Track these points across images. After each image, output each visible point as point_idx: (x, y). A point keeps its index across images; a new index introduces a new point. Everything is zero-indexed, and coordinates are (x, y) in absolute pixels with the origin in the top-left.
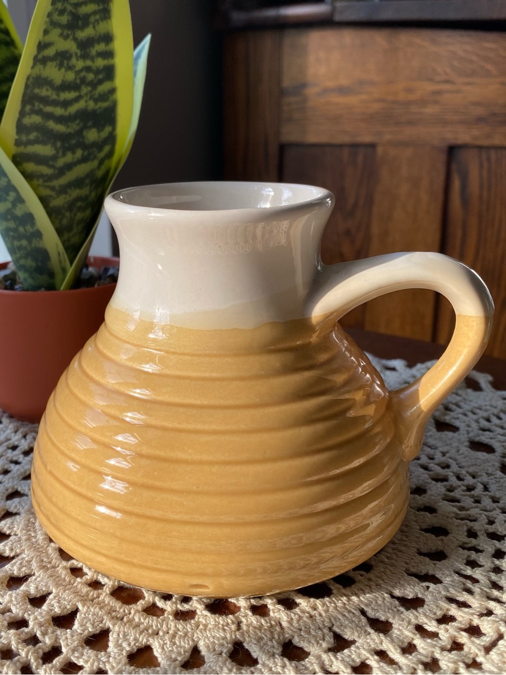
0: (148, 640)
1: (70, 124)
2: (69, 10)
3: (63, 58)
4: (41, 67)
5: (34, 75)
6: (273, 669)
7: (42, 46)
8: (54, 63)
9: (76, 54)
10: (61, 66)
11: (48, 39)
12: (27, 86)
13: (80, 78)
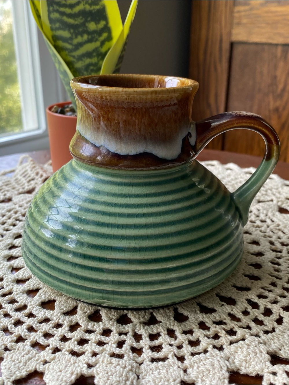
0: (55, 297)
6: (106, 325)
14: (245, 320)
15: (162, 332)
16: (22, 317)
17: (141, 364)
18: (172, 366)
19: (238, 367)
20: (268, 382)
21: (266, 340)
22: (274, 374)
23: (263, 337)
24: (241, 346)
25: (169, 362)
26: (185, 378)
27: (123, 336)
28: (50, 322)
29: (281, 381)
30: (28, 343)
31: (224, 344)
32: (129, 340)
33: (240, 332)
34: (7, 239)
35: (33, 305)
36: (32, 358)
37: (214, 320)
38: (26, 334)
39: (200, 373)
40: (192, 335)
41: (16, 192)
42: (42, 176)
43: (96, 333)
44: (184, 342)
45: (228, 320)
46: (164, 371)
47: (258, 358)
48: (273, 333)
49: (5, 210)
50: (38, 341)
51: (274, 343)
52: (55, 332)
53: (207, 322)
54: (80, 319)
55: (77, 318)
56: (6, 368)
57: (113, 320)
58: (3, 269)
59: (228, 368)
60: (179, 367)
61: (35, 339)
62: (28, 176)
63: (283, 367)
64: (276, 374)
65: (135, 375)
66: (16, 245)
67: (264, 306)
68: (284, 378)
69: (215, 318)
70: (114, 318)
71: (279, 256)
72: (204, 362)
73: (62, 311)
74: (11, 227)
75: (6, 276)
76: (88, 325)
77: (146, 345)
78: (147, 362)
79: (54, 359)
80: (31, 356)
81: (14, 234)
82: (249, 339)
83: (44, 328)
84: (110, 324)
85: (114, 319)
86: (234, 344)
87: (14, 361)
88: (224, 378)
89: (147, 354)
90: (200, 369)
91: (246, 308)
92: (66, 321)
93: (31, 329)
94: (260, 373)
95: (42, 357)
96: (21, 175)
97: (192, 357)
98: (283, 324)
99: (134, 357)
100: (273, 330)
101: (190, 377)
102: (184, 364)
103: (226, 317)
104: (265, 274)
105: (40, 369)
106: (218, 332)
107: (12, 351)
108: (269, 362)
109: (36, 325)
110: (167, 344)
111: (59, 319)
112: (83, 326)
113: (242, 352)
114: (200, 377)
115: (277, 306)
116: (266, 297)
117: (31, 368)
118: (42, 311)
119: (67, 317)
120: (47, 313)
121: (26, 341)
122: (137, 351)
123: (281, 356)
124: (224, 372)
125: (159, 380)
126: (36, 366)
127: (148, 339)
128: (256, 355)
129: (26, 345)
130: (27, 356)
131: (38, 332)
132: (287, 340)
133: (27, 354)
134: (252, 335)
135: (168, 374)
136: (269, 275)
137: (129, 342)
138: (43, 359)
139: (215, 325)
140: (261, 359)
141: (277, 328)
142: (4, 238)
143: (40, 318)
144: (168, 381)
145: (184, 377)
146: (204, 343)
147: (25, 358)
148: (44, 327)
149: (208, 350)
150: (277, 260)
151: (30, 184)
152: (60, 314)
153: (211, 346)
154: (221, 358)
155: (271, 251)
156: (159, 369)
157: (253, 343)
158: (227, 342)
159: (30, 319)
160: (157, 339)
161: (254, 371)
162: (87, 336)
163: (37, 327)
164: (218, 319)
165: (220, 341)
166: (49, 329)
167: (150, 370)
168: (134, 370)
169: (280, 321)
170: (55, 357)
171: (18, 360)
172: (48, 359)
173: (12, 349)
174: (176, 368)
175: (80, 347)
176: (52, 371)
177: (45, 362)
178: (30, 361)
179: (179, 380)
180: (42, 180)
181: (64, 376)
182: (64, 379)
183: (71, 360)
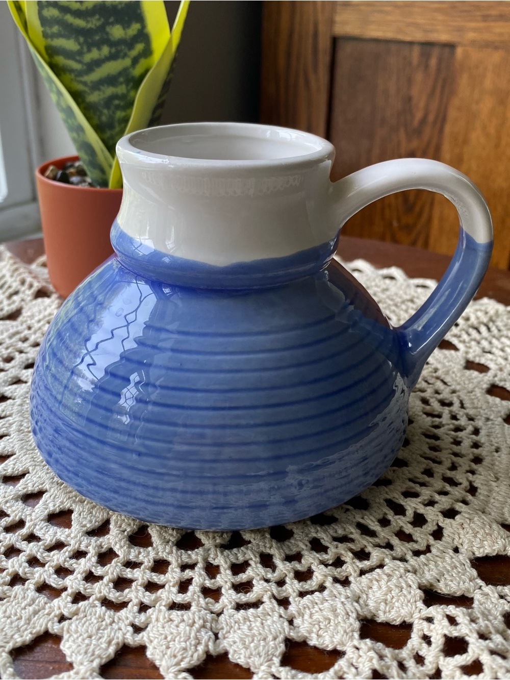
0: (71, 506)
6: (160, 553)
14: (384, 534)
15: (251, 559)
16: (17, 541)
17: (219, 614)
18: (270, 615)
19: (374, 611)
20: (421, 633)
21: (417, 566)
22: (430, 620)
23: (413, 561)
24: (377, 577)
25: (264, 609)
26: (291, 634)
27: (187, 570)
28: (65, 549)
29: (440, 632)
30: (30, 585)
31: (351, 575)
32: (198, 577)
33: (376, 555)
35: (35, 519)
36: (39, 611)
37: (335, 535)
38: (27, 570)
39: (314, 625)
40: (300, 562)
42: (31, 286)
43: (142, 567)
44: (287, 574)
45: (355, 534)
46: (258, 624)
47: (405, 596)
48: (428, 555)
50: (47, 582)
51: (429, 571)
52: (75, 566)
53: (323, 539)
54: (116, 543)
55: (111, 541)
57: (170, 543)
59: (358, 614)
60: (281, 616)
61: (42, 579)
62: (6, 286)
63: (442, 609)
64: (433, 620)
65: (210, 633)
67: (414, 510)
68: (444, 626)
69: (336, 532)
70: (173, 539)
71: (437, 423)
72: (321, 606)
73: (85, 529)
76: (129, 553)
77: (226, 582)
78: (229, 611)
79: (76, 613)
80: (37, 608)
82: (390, 564)
83: (55, 560)
84: (167, 551)
85: (173, 542)
86: (367, 575)
87: (9, 617)
88: (353, 631)
89: (229, 597)
90: (314, 617)
91: (385, 514)
92: (92, 546)
93: (33, 562)
94: (408, 620)
95: (56, 609)
97: (300, 599)
98: (443, 539)
99: (207, 604)
100: (428, 550)
101: (298, 632)
102: (289, 611)
103: (353, 531)
104: (414, 456)
105: (53, 629)
106: (341, 554)
107: (5, 600)
108: (421, 601)
109: (42, 554)
110: (261, 579)
111: (80, 544)
112: (121, 556)
113: (380, 588)
114: (314, 630)
115: (434, 509)
116: (416, 495)
117: (38, 628)
118: (51, 530)
119: (94, 539)
120: (59, 534)
121: (27, 583)
122: (212, 593)
123: (439, 591)
124: (352, 620)
125: (250, 639)
126: (46, 625)
127: (229, 572)
128: (401, 591)
129: (27, 589)
130: (31, 608)
131: (47, 566)
132: (449, 565)
133: (30, 605)
134: (394, 558)
135: (263, 628)
136: (421, 456)
137: (198, 580)
138: (57, 612)
139: (336, 543)
140: (409, 597)
141: (433, 545)
143: (48, 542)
144: (265, 639)
145: (289, 632)
146: (320, 574)
147: (27, 610)
148: (55, 557)
149: (325, 585)
150: (434, 430)
151: (11, 301)
152: (80, 534)
153: (330, 579)
154: (347, 597)
155: (424, 416)
156: (250, 621)
157: (397, 573)
158: (355, 571)
159: (32, 544)
160: (244, 572)
161: (398, 617)
162: (128, 573)
163: (43, 558)
164: (341, 532)
165: (343, 571)
166: (65, 561)
167: (236, 622)
168: (208, 625)
169: (438, 534)
170: (78, 609)
171: (16, 614)
172: (66, 613)
173: (5, 596)
174: (276, 618)
175: (118, 594)
176: (75, 636)
177: (62, 618)
178: (37, 616)
179: (281, 638)
180: (32, 294)
181: (97, 646)
182: (97, 653)
183: (106, 617)
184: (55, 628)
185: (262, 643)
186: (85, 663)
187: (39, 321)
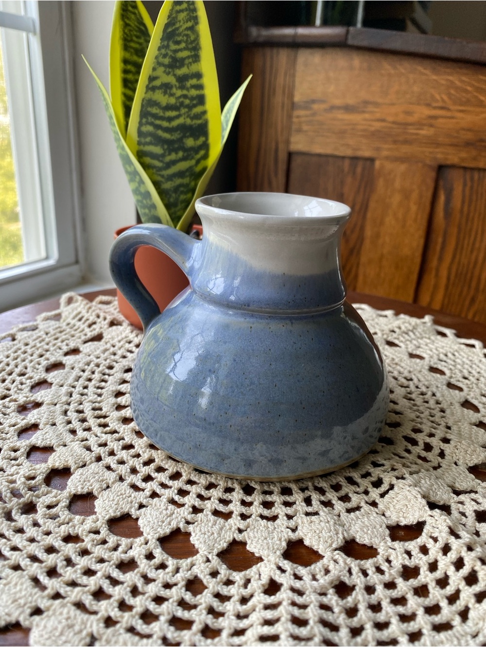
1: (173, 133)
2: (169, 55)
3: (166, 88)
4: (151, 93)
5: (147, 99)
7: (151, 79)
8: (161, 91)
9: (175, 85)
10: (165, 93)
11: (156, 74)
12: (142, 106)
13: (180, 103)
15: (341, 481)
16: (183, 485)
17: (339, 516)
18: (370, 513)
25: (365, 510)
26: (389, 522)
27: (306, 491)
28: (219, 487)
30: (207, 512)
34: (108, 398)
36: (222, 528)
38: (200, 503)
41: (80, 340)
42: (105, 319)
43: (275, 493)
46: (366, 519)
49: (81, 363)
50: (217, 509)
52: (230, 497)
56: (201, 542)
58: (126, 433)
60: (377, 513)
61: (213, 508)
62: (84, 319)
66: (123, 404)
71: (409, 391)
74: (103, 384)
75: (135, 442)
77: (333, 497)
78: (344, 515)
79: (248, 527)
80: (220, 526)
81: (113, 392)
83: (215, 495)
87: (205, 534)
89: (339, 506)
91: (406, 446)
93: (201, 497)
95: (233, 526)
96: (74, 318)
97: (382, 499)
98: (446, 458)
99: (328, 510)
100: (440, 465)
101: (391, 520)
102: (379, 509)
107: (196, 523)
108: (452, 493)
110: (354, 493)
111: (227, 483)
117: (228, 539)
118: (202, 477)
120: (208, 479)
121: (204, 511)
122: (328, 504)
125: (366, 528)
126: (233, 535)
127: (332, 490)
129: (207, 515)
130: (217, 527)
131: (212, 499)
133: (215, 525)
135: (371, 521)
137: (315, 497)
138: (236, 527)
142: (103, 397)
143: (204, 484)
145: (387, 522)
147: (215, 528)
148: (215, 493)
150: (409, 395)
151: (91, 329)
155: (400, 387)
156: (360, 518)
160: (341, 490)
162: (268, 498)
163: (206, 494)
166: (222, 495)
167: (352, 520)
168: (337, 522)
169: (442, 454)
170: (249, 523)
171: (209, 532)
172: (242, 527)
173: (193, 521)
174: (375, 515)
175: (269, 511)
176: (256, 539)
177: (240, 531)
178: (223, 532)
179: (384, 526)
180: (108, 323)
181: (273, 544)
182: (276, 547)
183: (269, 526)
184: (239, 537)
185: (375, 530)
186: (271, 555)
187: (119, 341)
